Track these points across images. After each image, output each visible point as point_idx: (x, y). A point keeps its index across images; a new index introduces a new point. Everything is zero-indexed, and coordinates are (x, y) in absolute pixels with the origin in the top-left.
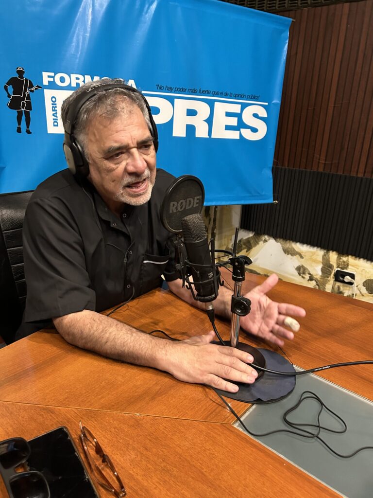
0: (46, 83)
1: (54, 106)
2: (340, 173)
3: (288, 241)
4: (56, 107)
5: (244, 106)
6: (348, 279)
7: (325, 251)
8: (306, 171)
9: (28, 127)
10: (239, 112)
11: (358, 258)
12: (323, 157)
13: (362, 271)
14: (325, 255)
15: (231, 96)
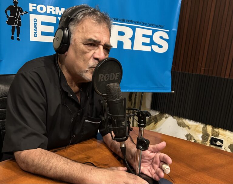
0: (31, 10)
1: (35, 24)
2: (214, 75)
3: (181, 118)
4: (36, 25)
5: (154, 32)
6: (218, 143)
7: (204, 125)
8: (192, 74)
9: (18, 36)
10: (151, 35)
11: (225, 130)
12: (203, 66)
13: (228, 139)
14: (204, 127)
15: (146, 25)
